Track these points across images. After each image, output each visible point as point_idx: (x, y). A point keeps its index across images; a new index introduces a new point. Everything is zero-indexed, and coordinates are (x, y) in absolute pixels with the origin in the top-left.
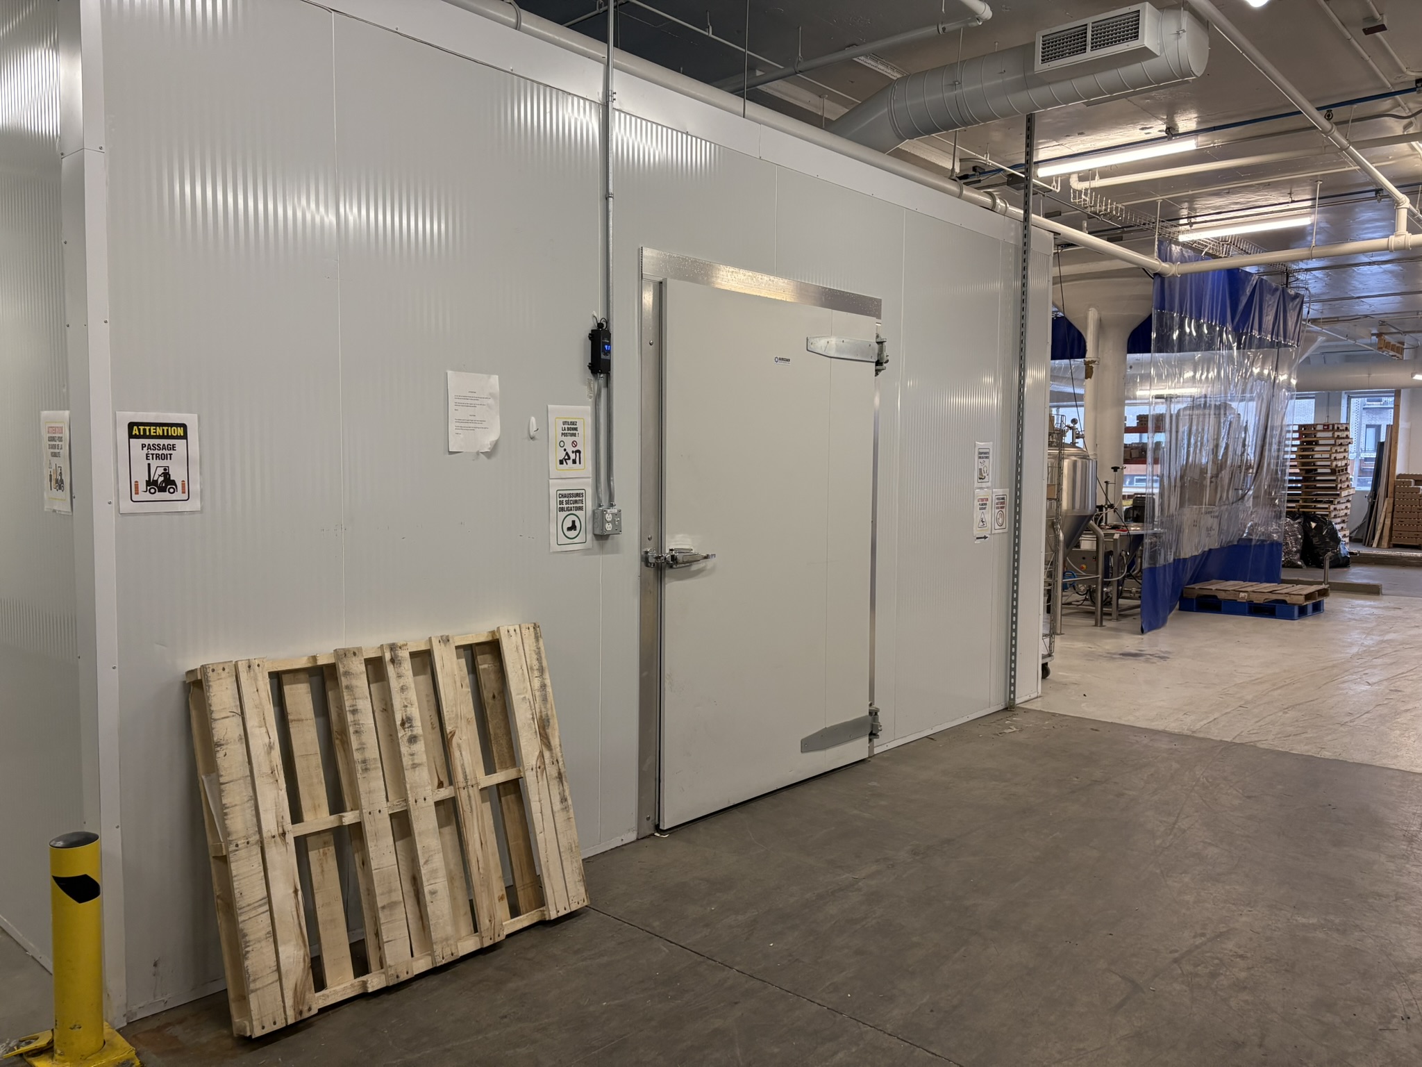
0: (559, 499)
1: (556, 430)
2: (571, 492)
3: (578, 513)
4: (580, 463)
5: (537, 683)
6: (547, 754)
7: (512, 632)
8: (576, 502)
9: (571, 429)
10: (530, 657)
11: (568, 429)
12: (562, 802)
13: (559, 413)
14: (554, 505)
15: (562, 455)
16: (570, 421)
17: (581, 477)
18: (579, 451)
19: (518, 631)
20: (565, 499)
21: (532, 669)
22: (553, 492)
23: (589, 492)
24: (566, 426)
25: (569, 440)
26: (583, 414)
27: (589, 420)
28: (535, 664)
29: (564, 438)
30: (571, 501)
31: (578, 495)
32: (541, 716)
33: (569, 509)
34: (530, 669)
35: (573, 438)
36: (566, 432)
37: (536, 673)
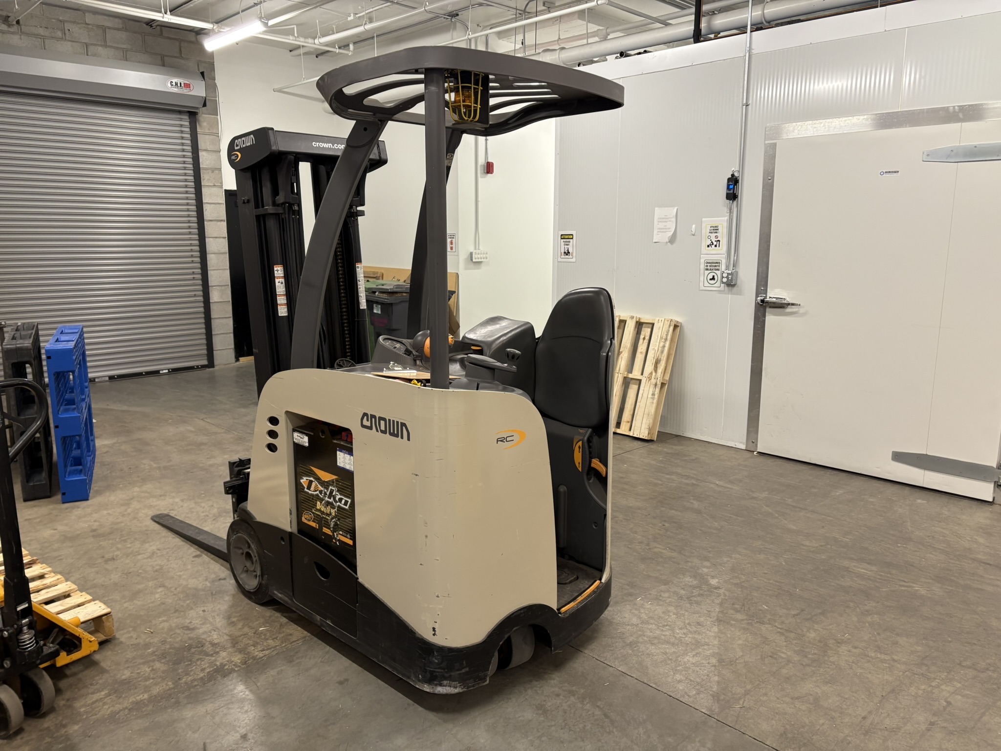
0: (705, 264)
1: (706, 230)
2: (713, 261)
3: (716, 272)
4: (719, 246)
5: (662, 344)
6: (654, 374)
7: (660, 321)
8: (716, 266)
9: (715, 229)
10: (664, 333)
11: (713, 230)
12: (652, 395)
13: (708, 222)
14: (702, 267)
15: (709, 242)
16: (714, 225)
17: (719, 254)
18: (719, 241)
19: (663, 321)
20: (709, 265)
21: (662, 338)
22: (702, 261)
23: (724, 261)
24: (712, 228)
25: (713, 235)
26: (722, 222)
27: (725, 224)
28: (664, 337)
29: (710, 234)
30: (713, 266)
31: (717, 263)
32: (658, 358)
33: (710, 270)
34: (661, 338)
35: (716, 234)
36: (712, 231)
37: (663, 340)
